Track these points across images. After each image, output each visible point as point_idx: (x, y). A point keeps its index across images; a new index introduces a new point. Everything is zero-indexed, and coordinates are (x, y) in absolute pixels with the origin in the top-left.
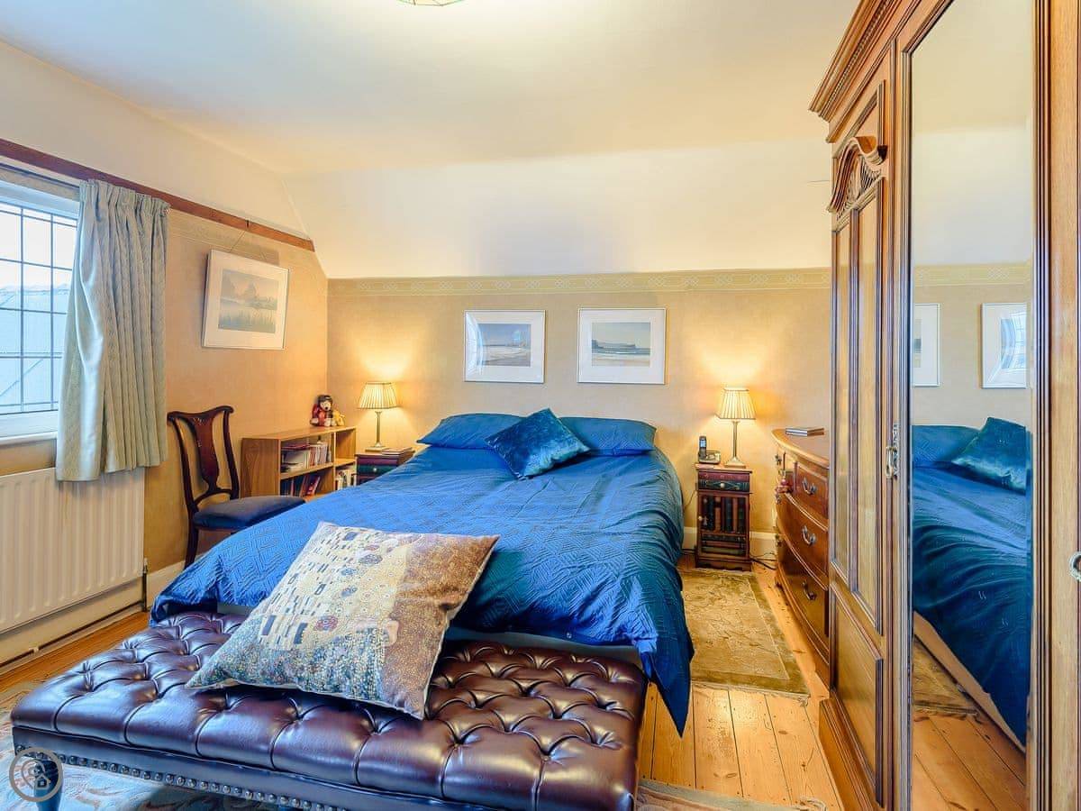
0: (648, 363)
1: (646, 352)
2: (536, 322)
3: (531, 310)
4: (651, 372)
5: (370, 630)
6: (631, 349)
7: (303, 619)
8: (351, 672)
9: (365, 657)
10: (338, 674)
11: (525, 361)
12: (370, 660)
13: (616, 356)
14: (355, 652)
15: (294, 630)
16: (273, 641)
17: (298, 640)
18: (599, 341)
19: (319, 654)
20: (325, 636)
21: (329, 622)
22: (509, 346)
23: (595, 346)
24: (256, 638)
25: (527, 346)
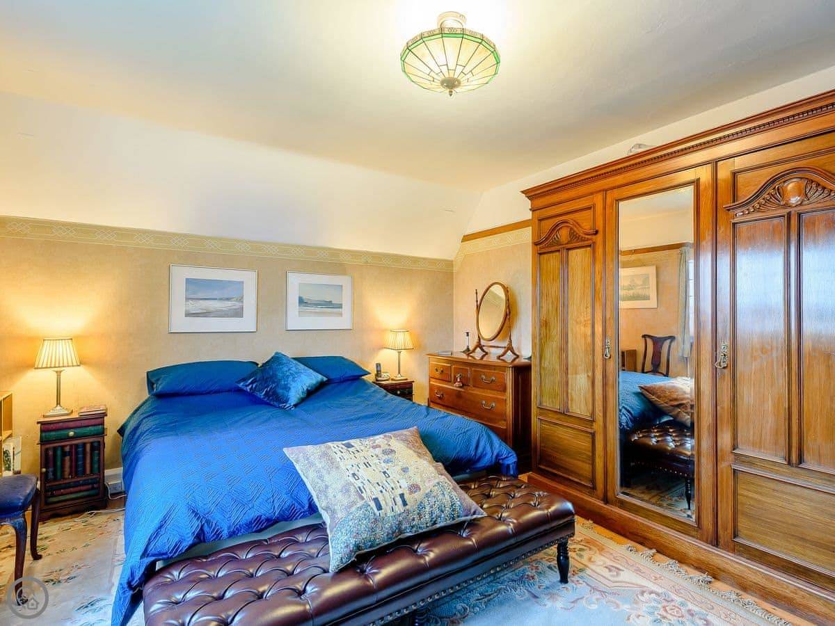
0: (341, 314)
1: (340, 306)
2: (248, 279)
3: (244, 269)
4: (342, 321)
5: (438, 483)
6: (329, 304)
7: (400, 491)
8: (443, 509)
9: (447, 497)
10: (437, 512)
11: (238, 313)
12: (451, 497)
13: (318, 310)
14: (441, 497)
15: (399, 500)
16: (389, 511)
17: (405, 504)
18: (304, 297)
19: (421, 506)
20: (418, 495)
21: (414, 488)
22: (221, 299)
23: (301, 301)
24: (375, 514)
25: (241, 300)
